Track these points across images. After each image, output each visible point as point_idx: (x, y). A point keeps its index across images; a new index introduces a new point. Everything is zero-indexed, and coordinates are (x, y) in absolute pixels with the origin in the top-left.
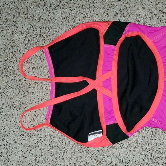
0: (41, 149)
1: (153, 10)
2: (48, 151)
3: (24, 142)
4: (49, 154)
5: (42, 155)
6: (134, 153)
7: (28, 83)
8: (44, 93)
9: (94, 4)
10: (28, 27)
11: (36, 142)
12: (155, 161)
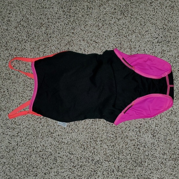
0: (21, 137)
1: (89, 41)
2: (26, 138)
3: (9, 133)
4: (26, 140)
5: (22, 141)
6: (82, 136)
7: (10, 93)
8: (21, 99)
9: (52, 39)
10: (8, 55)
11: (17, 132)
12: (95, 139)
